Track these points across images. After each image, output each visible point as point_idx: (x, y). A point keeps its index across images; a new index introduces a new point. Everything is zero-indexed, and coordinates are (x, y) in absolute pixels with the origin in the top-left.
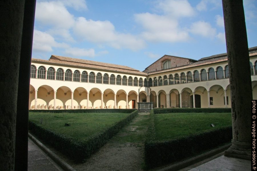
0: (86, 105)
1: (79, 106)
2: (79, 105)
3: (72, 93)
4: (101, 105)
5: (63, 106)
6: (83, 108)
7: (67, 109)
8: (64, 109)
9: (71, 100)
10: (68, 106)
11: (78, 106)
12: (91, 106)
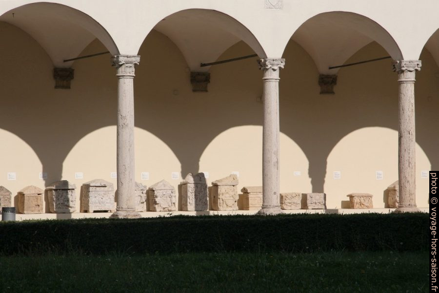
0: (252, 180)
1: (191, 188)
2: (190, 179)
3: (121, 71)
4: (392, 179)
5: (41, 186)
6: (228, 208)
7: (77, 215)
8: (53, 217)
9: (113, 129)
10: (86, 189)
11: (182, 188)
12: (306, 187)
